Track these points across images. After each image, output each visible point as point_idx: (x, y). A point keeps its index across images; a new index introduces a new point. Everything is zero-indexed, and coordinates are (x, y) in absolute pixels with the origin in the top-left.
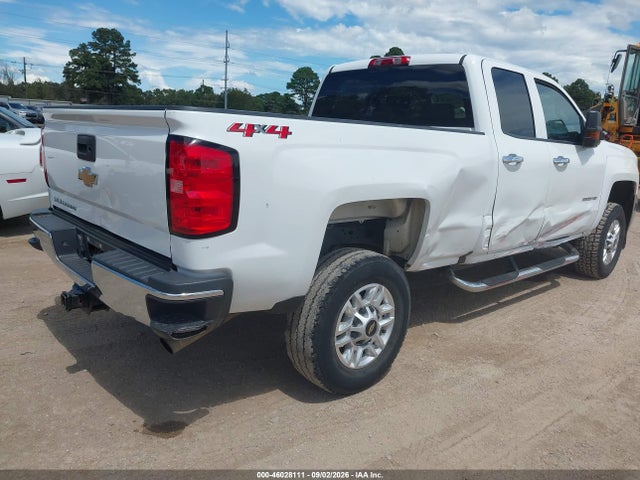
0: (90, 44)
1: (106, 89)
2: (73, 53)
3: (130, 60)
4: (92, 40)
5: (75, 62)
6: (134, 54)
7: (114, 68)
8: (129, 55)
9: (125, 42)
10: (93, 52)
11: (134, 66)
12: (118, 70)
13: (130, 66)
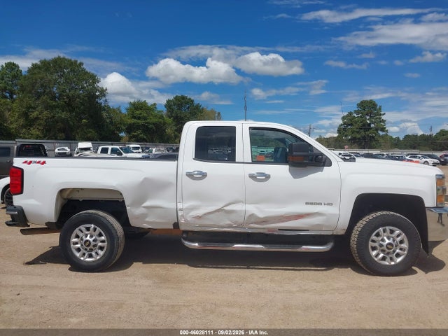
0: (355, 111)
1: (364, 138)
2: (343, 118)
3: (380, 118)
4: (356, 109)
5: (345, 123)
6: (384, 114)
7: (369, 125)
8: (381, 115)
9: (378, 107)
10: (356, 116)
11: (384, 121)
12: (372, 125)
13: (381, 122)
